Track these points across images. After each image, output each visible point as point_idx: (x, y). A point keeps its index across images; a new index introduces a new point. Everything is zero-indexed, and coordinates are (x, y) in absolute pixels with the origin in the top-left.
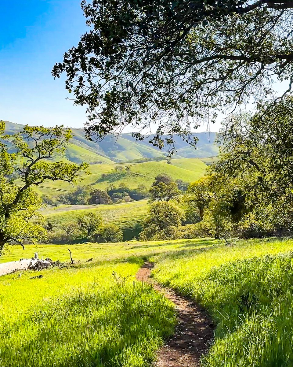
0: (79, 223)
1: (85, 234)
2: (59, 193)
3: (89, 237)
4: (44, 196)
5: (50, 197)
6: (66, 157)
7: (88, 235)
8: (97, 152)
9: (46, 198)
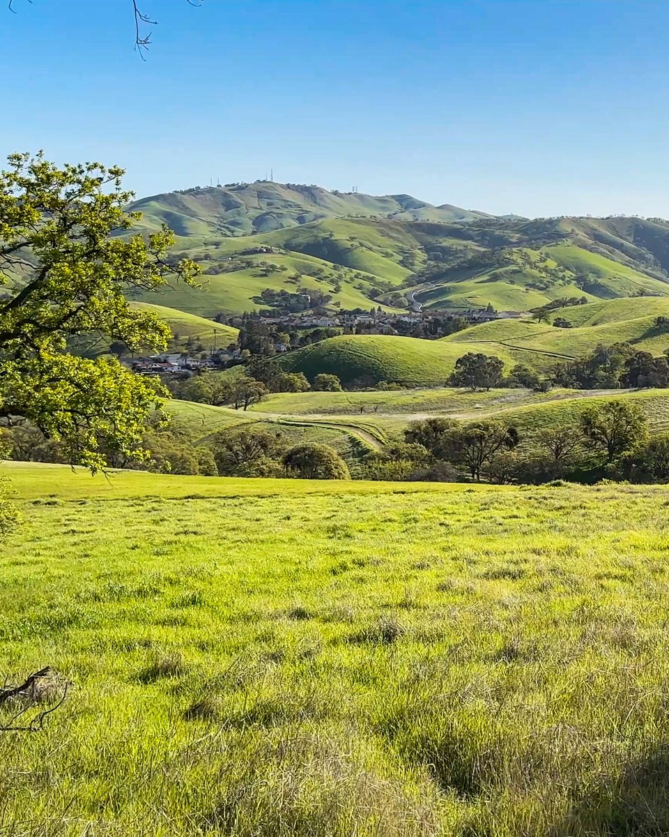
0: (585, 430)
1: (600, 457)
2: (553, 362)
3: (609, 465)
4: (518, 368)
5: (532, 371)
6: (575, 282)
7: (609, 461)
8: (648, 270)
9: (525, 373)
